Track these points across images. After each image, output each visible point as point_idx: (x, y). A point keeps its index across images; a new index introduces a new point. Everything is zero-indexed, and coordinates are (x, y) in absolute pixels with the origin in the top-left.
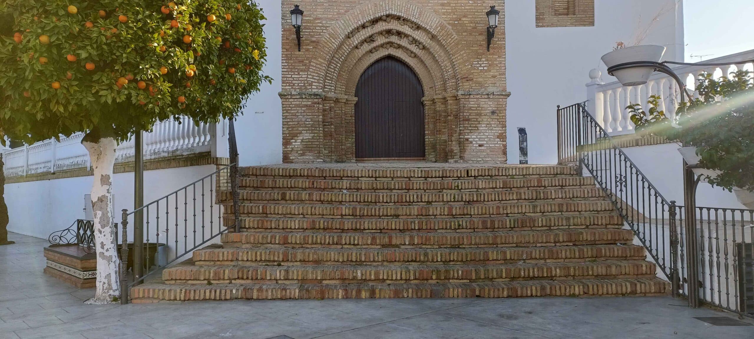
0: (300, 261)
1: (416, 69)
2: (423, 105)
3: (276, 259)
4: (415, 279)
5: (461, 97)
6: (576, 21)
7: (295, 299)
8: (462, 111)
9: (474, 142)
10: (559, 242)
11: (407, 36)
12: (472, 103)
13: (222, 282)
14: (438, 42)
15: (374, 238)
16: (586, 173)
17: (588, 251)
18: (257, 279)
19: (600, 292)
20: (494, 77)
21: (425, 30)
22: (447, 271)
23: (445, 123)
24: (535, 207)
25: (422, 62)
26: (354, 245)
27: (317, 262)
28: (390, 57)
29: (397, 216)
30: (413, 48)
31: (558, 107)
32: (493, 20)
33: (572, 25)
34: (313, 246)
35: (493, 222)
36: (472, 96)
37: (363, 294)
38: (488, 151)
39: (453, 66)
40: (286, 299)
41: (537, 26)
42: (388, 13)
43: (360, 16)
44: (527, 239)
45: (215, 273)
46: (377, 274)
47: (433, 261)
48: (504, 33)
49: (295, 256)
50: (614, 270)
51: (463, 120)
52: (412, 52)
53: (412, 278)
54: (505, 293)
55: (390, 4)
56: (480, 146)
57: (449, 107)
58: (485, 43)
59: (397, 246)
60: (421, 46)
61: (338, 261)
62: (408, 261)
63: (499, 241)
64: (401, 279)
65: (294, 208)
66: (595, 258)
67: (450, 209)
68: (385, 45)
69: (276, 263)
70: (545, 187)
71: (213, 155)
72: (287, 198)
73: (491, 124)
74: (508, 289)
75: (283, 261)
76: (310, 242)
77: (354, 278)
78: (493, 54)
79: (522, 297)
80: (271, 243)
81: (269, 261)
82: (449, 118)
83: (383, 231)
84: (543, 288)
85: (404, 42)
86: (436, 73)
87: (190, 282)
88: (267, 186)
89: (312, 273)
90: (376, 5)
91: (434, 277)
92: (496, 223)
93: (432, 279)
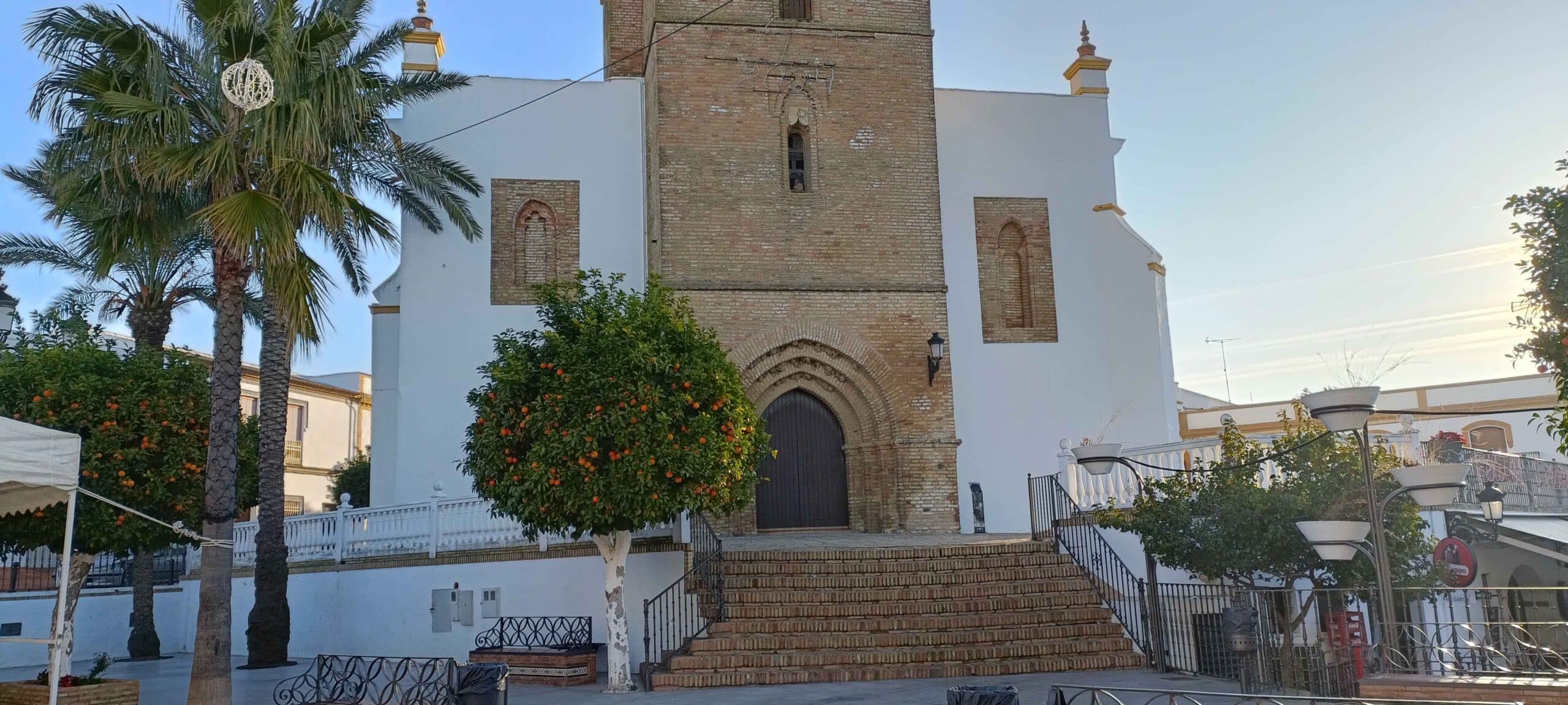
0: (796, 648)
1: (834, 406)
2: (843, 454)
3: (773, 647)
4: (912, 662)
5: (899, 446)
6: (1035, 336)
7: (805, 683)
8: (900, 464)
9: (917, 506)
10: (1042, 622)
11: (823, 365)
12: (913, 454)
13: (728, 670)
14: (867, 374)
15: (862, 624)
16: (1063, 550)
17: (1071, 630)
18: (761, 666)
19: (1084, 667)
20: (939, 419)
21: (848, 358)
22: (942, 653)
23: (876, 479)
24: (1015, 588)
25: (843, 398)
26: (843, 631)
27: (812, 649)
28: (799, 391)
29: (877, 601)
30: (832, 380)
31: (1029, 475)
32: (937, 351)
33: (1030, 340)
34: (803, 634)
35: (976, 604)
36: (912, 445)
37: (868, 676)
38: (937, 517)
39: (886, 406)
40: (797, 683)
41: (986, 342)
42: (801, 337)
43: (765, 341)
44: (1012, 620)
45: (722, 661)
46: (875, 657)
47: (924, 645)
48: (949, 363)
49: (791, 644)
50: (1095, 647)
51: (903, 477)
52: (829, 385)
53: (909, 661)
54: (998, 670)
55: (804, 326)
56: (926, 510)
57: (882, 459)
58: (926, 376)
59: (886, 631)
60: (842, 378)
61: (833, 648)
62: (901, 646)
63: (984, 623)
64: (899, 662)
65: (772, 596)
66: (1078, 637)
67: (931, 591)
68: (793, 377)
69: (772, 652)
70: (1022, 566)
71: (675, 540)
72: (759, 585)
73: (938, 481)
74: (1001, 666)
75: (779, 649)
76: (800, 630)
77: (854, 663)
78: (936, 390)
79: (1013, 674)
80: (760, 632)
81: (765, 649)
82: (883, 473)
83: (867, 617)
84: (1032, 665)
85: (819, 373)
86: (862, 412)
87: (697, 671)
88: (732, 572)
89: (814, 659)
90: (785, 328)
91: (929, 659)
92: (980, 605)
93: (927, 661)
